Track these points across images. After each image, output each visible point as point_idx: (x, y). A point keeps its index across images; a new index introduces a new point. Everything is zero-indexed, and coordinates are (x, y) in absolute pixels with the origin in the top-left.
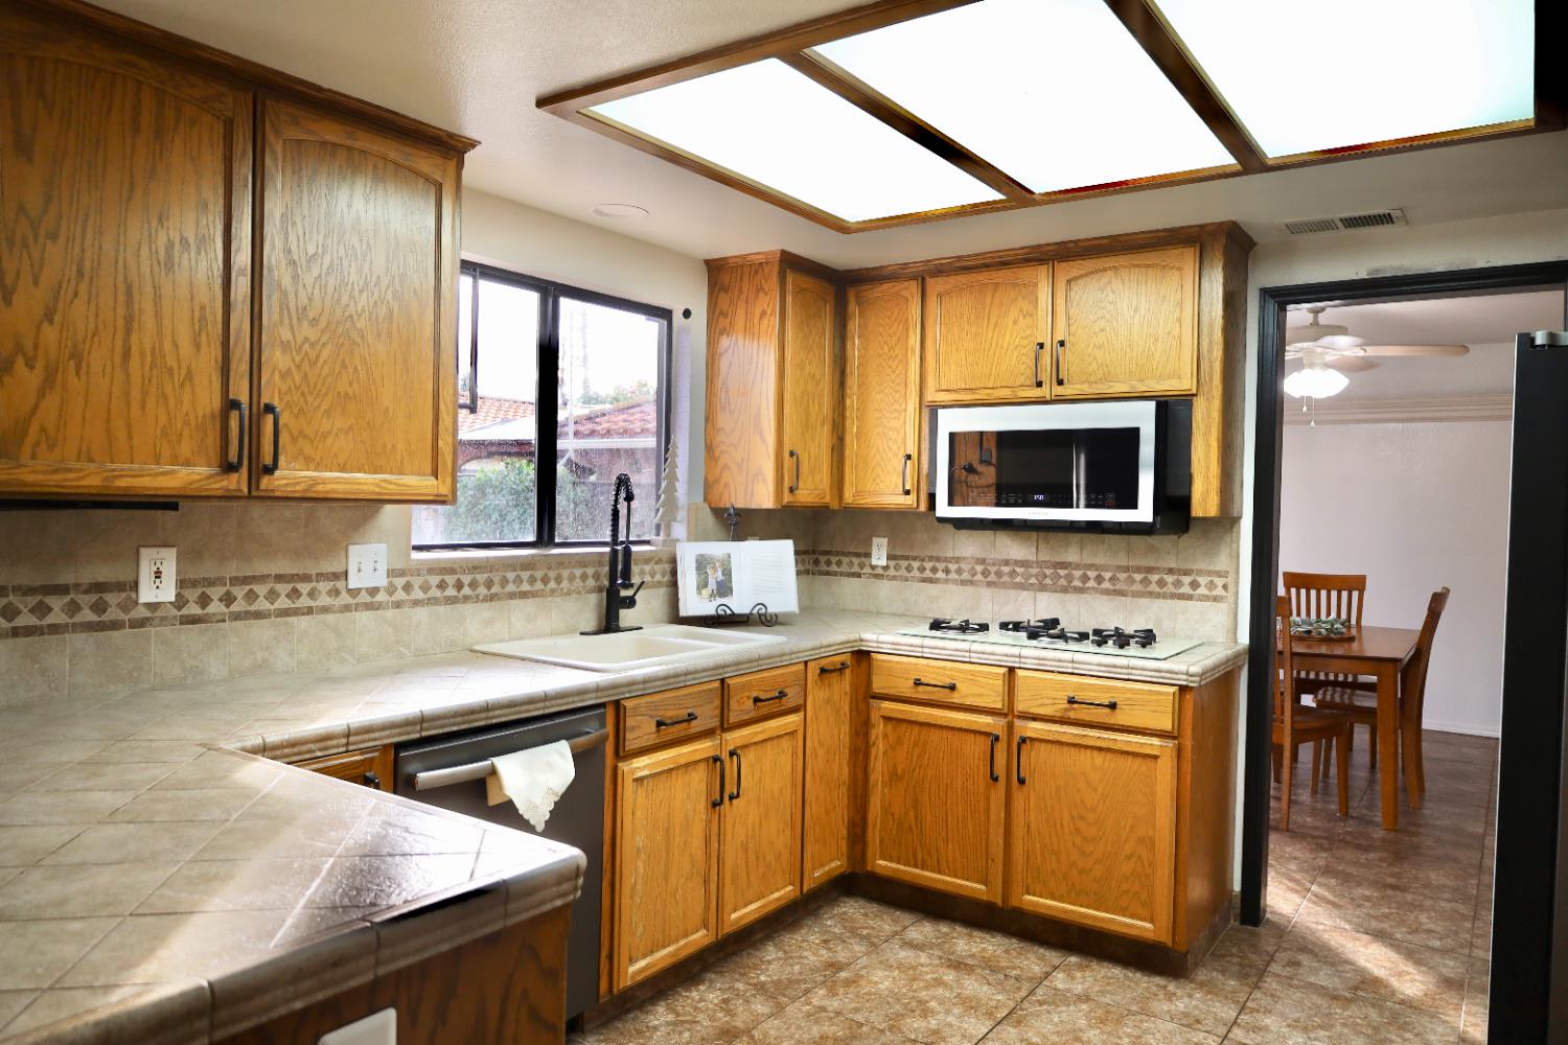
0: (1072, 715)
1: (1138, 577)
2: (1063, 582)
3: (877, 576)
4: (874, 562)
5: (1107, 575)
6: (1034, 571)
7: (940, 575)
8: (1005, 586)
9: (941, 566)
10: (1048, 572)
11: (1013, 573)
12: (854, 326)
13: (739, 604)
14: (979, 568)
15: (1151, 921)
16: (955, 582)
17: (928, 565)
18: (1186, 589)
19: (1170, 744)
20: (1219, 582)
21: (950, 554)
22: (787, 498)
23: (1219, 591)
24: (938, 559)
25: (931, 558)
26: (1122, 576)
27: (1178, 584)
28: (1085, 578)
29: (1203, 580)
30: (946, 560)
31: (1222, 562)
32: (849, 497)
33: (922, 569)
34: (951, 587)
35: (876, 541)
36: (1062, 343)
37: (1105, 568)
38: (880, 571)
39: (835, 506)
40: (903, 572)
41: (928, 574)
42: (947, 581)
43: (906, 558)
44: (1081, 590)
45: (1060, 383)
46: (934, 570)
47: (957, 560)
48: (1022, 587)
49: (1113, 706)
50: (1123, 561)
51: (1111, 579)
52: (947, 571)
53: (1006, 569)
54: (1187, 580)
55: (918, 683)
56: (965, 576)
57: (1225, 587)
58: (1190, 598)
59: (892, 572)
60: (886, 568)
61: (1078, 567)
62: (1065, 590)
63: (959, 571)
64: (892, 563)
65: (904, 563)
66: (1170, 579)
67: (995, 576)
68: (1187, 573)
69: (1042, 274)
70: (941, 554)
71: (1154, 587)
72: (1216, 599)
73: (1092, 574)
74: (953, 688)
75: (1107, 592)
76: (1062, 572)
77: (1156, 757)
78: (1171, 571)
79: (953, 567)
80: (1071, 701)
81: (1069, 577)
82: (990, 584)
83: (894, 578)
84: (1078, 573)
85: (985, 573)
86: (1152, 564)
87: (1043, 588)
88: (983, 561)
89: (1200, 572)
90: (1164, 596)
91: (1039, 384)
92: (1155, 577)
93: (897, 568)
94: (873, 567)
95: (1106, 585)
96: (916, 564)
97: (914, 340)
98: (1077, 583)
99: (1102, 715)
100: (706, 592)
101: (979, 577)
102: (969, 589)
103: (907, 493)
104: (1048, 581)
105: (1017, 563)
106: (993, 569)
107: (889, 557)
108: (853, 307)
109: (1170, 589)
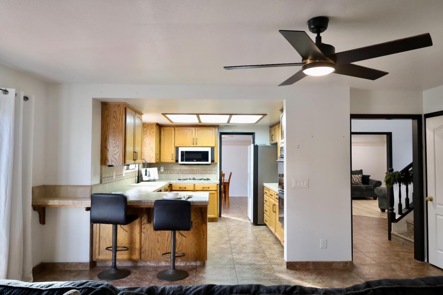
0: (203, 190)
1: (204, 171)
2: (193, 172)
3: (162, 173)
4: (161, 171)
5: (200, 171)
6: (189, 171)
7: (173, 172)
8: (184, 174)
9: (173, 171)
10: (191, 171)
11: (185, 172)
12: (162, 133)
13: (152, 178)
14: (180, 171)
15: (214, 215)
16: (176, 173)
17: (171, 171)
18: (211, 173)
19: (216, 192)
20: (215, 171)
21: (175, 169)
22: (157, 161)
23: (215, 173)
24: (173, 170)
25: (172, 170)
26: (202, 171)
27: (210, 172)
28: (197, 172)
29: (213, 171)
30: (174, 170)
31: (215, 169)
32: (162, 160)
33: (170, 172)
34: (175, 174)
35: (161, 167)
36: (197, 139)
37: (199, 170)
38: (162, 172)
39: (159, 162)
40: (167, 172)
41: (171, 172)
42: (174, 173)
43: (167, 170)
44: (196, 174)
45: (197, 144)
46: (172, 172)
47: (176, 170)
48: (187, 174)
49: (209, 188)
50: (202, 169)
51: (201, 172)
52: (174, 172)
53: (184, 171)
54: (211, 171)
55: (180, 188)
56: (177, 172)
57: (216, 172)
58: (211, 174)
59: (164, 172)
60: (163, 172)
61: (195, 170)
62: (194, 174)
63: (176, 172)
64: (164, 171)
65: (167, 171)
66: (209, 171)
67: (182, 172)
68: (211, 170)
69: (193, 129)
70: (173, 169)
71: (207, 173)
72: (215, 174)
73: (198, 171)
74: (186, 188)
75: (200, 174)
76: (193, 171)
77: (214, 194)
78: (209, 170)
79: (175, 171)
80: (203, 188)
81: (194, 172)
82: (182, 173)
83: (165, 173)
84: (195, 171)
85: (181, 172)
86: (206, 169)
87: (190, 174)
88: (180, 170)
89: (213, 170)
90: (208, 174)
91: (193, 144)
92: (207, 171)
93: (165, 172)
94: (161, 172)
95: (200, 173)
96: (169, 171)
97: (173, 136)
98: (195, 173)
99: (207, 189)
100: (147, 176)
101: (180, 172)
102: (178, 174)
103: (172, 160)
104: (191, 173)
105: (186, 170)
106: (182, 171)
107: (164, 170)
108: (162, 130)
109: (209, 173)
